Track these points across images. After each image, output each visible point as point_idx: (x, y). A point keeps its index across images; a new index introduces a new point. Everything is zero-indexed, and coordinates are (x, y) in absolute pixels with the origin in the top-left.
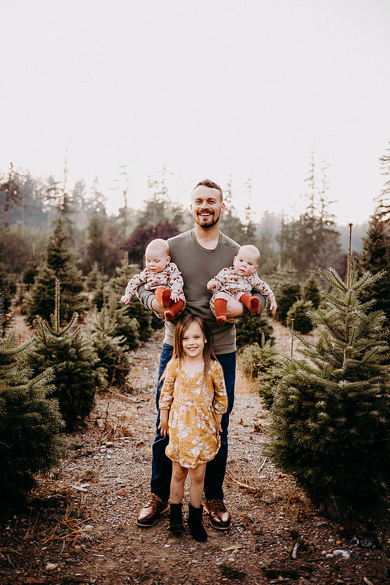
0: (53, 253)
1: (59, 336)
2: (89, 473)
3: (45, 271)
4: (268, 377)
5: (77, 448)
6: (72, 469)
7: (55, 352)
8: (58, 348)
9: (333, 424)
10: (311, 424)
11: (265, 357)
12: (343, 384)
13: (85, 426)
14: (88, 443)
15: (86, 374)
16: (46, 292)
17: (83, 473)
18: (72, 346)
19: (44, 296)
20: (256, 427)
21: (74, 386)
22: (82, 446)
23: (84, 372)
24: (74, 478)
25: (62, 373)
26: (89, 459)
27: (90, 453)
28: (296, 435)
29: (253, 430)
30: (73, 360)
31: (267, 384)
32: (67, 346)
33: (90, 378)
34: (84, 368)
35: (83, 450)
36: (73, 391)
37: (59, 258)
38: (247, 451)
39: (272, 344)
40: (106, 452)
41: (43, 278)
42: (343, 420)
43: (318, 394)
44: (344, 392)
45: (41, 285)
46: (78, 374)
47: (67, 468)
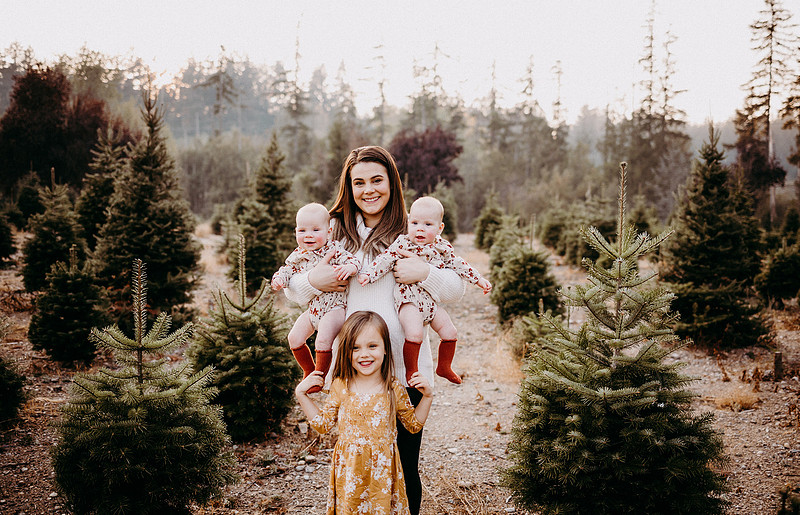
0: (267, 180)
1: (244, 311)
2: (277, 499)
3: (253, 207)
5: (265, 463)
6: (255, 493)
7: (238, 333)
8: (242, 328)
9: (590, 447)
10: (557, 447)
11: (543, 333)
12: (604, 392)
13: (281, 432)
14: (281, 456)
15: (281, 364)
16: (255, 236)
17: (268, 499)
18: (261, 326)
19: (252, 242)
21: (262, 380)
22: (273, 461)
23: (278, 361)
24: (256, 506)
25: (246, 363)
26: (280, 479)
27: (282, 471)
28: (540, 459)
30: (263, 345)
32: (254, 325)
33: (285, 369)
34: (277, 356)
35: (273, 466)
36: (262, 386)
37: (274, 188)
40: (304, 470)
41: (250, 217)
42: (603, 441)
43: (570, 405)
44: (606, 403)
45: (248, 226)
46: (269, 363)
47: (248, 492)
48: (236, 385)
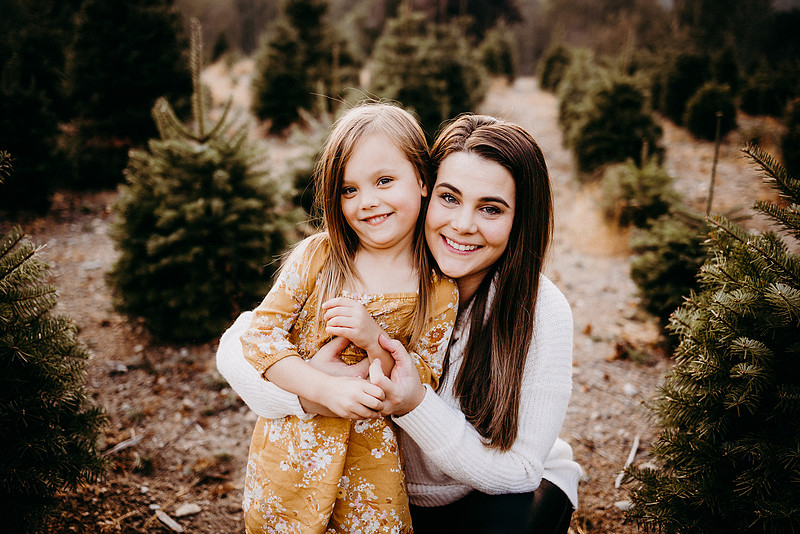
1: (202, 142)
2: (222, 459)
4: (653, 241)
11: (644, 189)
18: (222, 166)
20: (619, 348)
21: (222, 252)
25: (199, 223)
29: (612, 353)
30: (225, 196)
31: (650, 256)
32: (211, 167)
33: (260, 235)
34: (246, 215)
36: (221, 262)
37: (307, 8)
38: (594, 415)
39: (660, 162)
41: (275, 39)
46: (233, 226)
47: (182, 441)
48: (180, 258)
